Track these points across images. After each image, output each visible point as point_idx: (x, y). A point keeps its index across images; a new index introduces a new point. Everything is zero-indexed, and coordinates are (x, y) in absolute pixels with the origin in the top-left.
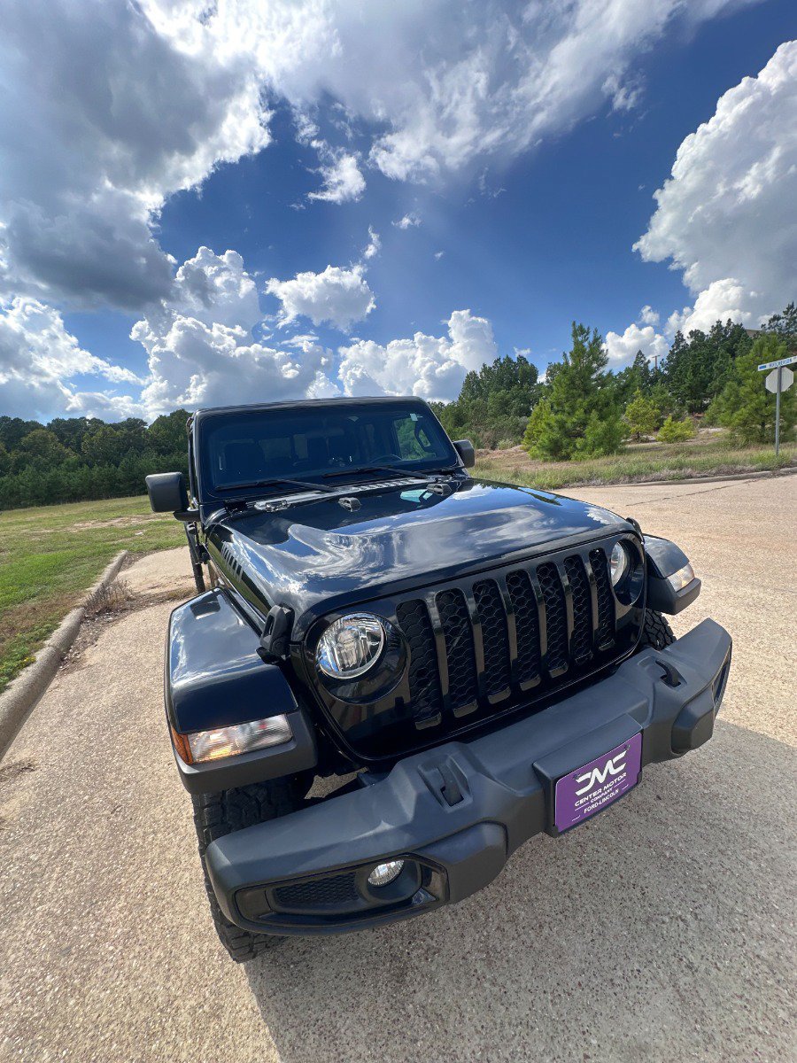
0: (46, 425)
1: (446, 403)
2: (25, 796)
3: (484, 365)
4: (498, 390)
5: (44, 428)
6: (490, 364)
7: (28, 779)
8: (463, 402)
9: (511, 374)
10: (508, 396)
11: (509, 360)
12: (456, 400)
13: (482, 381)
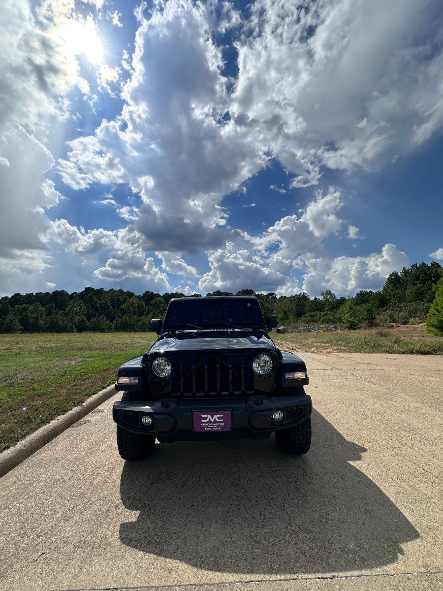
0: (162, 295)
1: (374, 291)
2: (98, 417)
3: (404, 268)
4: (414, 284)
5: (161, 296)
6: (408, 267)
7: (100, 414)
8: (387, 292)
9: (426, 274)
10: (423, 289)
11: (424, 265)
12: (381, 290)
13: (402, 278)
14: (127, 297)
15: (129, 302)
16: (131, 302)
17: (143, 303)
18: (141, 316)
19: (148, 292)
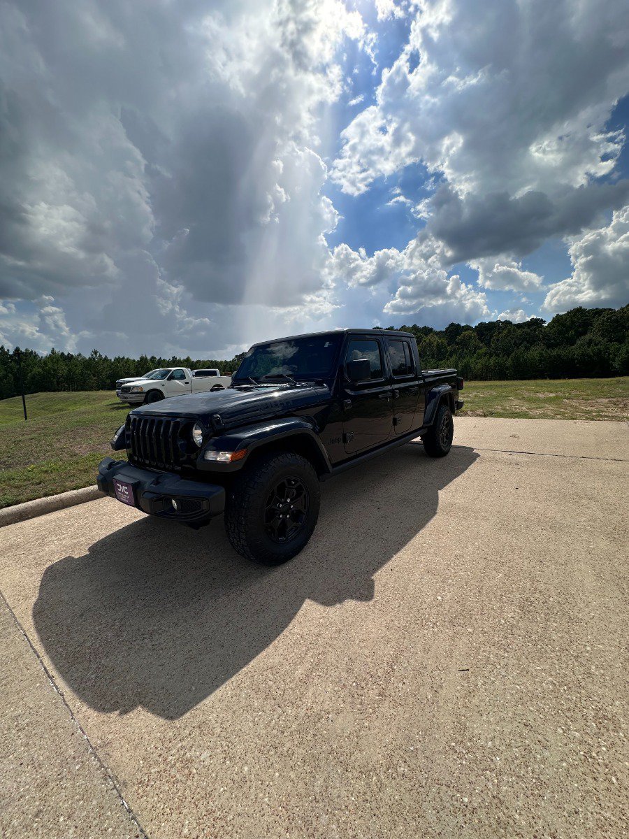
0: (474, 327)
5: (472, 329)
14: (422, 335)
15: (425, 341)
16: (428, 341)
17: (445, 342)
18: (441, 360)
19: (452, 325)
